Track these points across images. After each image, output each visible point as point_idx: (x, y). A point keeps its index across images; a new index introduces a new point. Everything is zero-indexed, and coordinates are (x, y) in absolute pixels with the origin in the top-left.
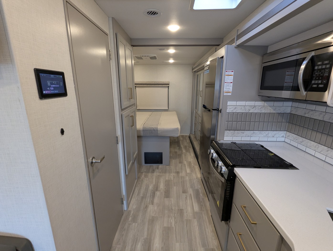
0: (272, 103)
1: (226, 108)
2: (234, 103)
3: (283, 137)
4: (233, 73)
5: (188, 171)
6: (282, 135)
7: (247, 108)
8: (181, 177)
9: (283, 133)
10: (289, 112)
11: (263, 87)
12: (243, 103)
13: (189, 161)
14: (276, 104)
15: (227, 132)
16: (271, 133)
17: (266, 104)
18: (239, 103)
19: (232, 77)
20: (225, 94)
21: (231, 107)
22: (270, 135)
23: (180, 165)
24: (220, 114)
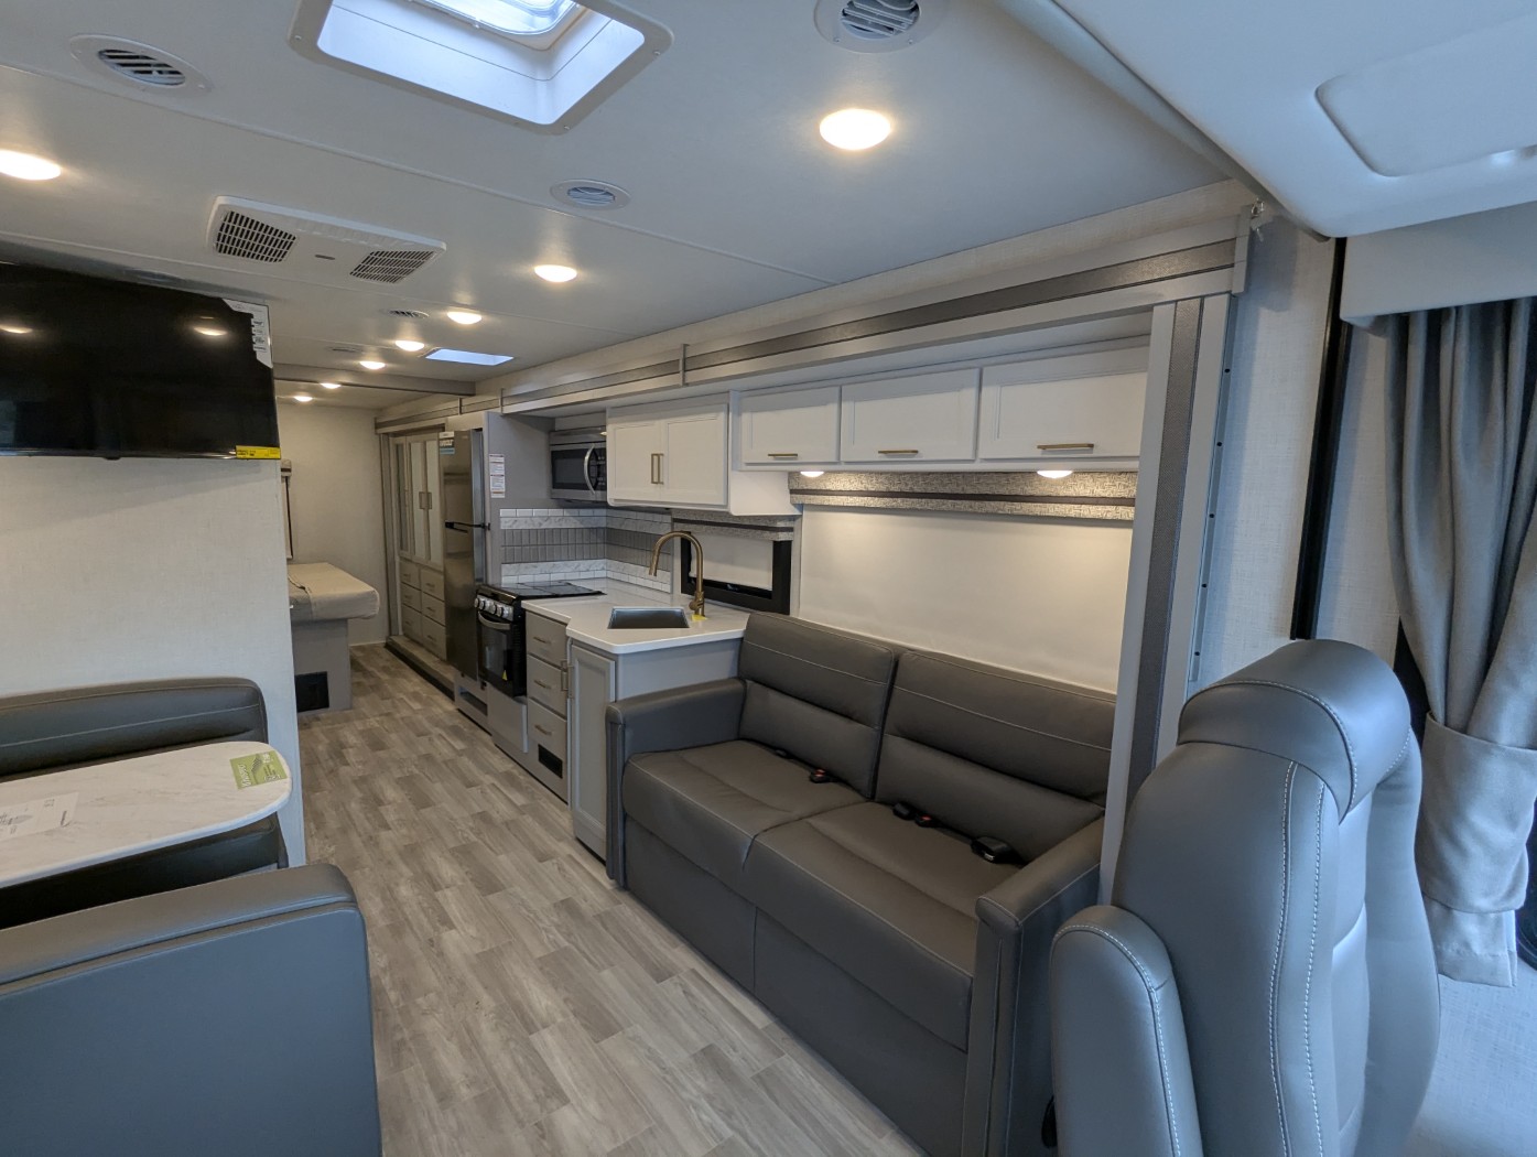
0: (575, 512)
1: (499, 522)
2: (511, 512)
3: (603, 569)
4: (502, 460)
5: (417, 706)
6: (602, 566)
7: (537, 520)
8: (402, 719)
9: (600, 563)
10: (604, 525)
11: (556, 484)
12: (527, 512)
13: (412, 690)
14: (583, 512)
15: (506, 568)
16: (584, 564)
17: (566, 512)
18: (520, 512)
19: (503, 465)
20: (494, 496)
21: (507, 519)
22: (581, 568)
23: (388, 702)
24: (488, 533)
